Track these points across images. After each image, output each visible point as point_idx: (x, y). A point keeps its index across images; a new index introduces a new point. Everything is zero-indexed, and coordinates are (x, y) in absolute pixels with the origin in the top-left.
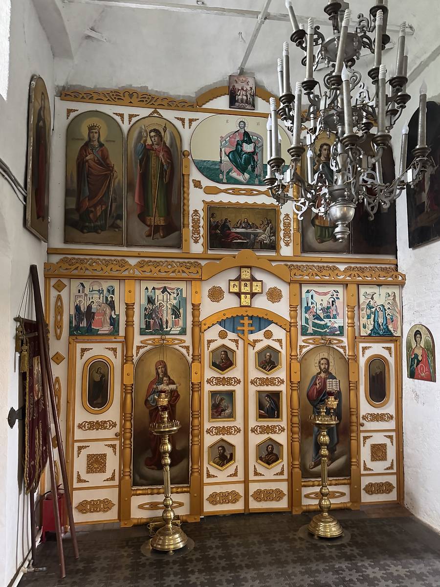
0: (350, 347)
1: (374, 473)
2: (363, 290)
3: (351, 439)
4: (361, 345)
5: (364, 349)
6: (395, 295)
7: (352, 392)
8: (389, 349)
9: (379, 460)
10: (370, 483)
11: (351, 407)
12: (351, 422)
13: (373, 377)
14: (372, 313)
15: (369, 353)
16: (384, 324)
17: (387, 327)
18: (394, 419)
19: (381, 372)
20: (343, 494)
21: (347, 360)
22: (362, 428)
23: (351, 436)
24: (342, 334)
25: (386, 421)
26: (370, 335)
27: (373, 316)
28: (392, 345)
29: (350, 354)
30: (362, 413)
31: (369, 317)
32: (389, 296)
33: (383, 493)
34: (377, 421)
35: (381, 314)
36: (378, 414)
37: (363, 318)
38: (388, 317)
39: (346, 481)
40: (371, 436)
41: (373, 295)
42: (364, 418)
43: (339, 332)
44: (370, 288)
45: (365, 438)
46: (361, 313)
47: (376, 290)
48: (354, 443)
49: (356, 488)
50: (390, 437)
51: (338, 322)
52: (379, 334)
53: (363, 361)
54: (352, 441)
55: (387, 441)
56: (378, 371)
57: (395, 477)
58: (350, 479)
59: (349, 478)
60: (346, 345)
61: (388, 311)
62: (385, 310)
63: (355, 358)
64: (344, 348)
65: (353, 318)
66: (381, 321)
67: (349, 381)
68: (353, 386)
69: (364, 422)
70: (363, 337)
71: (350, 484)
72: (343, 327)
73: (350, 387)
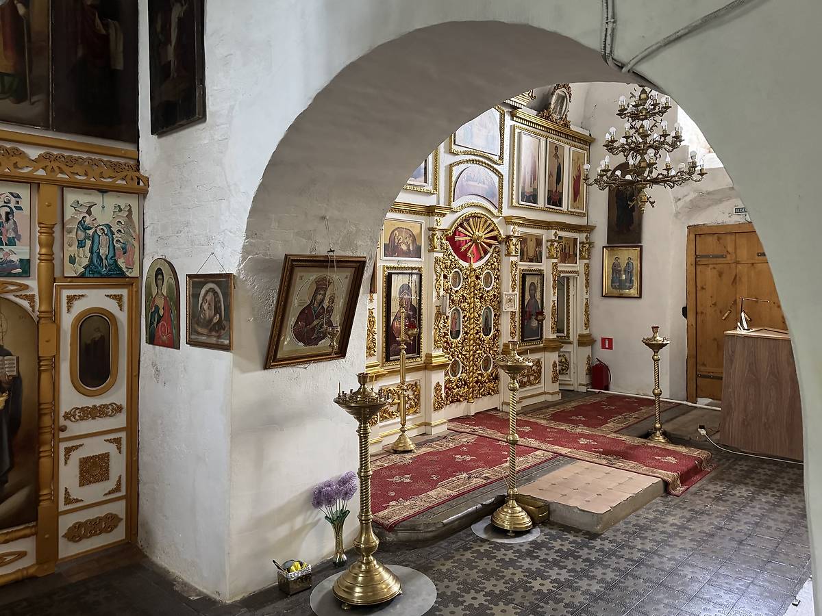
0: (44, 296)
1: (85, 504)
2: (71, 197)
3: (40, 458)
4: (66, 293)
5: (71, 299)
6: (130, 210)
7: (44, 376)
8: (118, 298)
9: (95, 482)
10: (77, 523)
11: (41, 402)
12: (40, 428)
13: (87, 346)
14: (87, 237)
15: (80, 307)
16: (109, 257)
17: (116, 262)
18: (124, 411)
19: (102, 338)
20: (21, 555)
21: (36, 319)
22: (62, 435)
23: (40, 452)
24: (26, 273)
25: (110, 416)
26: (82, 276)
27: (89, 243)
28: (124, 292)
29: (43, 309)
30: (65, 408)
31: (81, 245)
32: (120, 210)
33: (100, 533)
34: (93, 418)
35: (104, 239)
36: (95, 406)
37: (70, 246)
38: (117, 246)
39: (27, 531)
40: (81, 445)
41: (91, 207)
42: (67, 416)
43: (19, 270)
44: (85, 194)
45: (68, 451)
46: (67, 236)
47: (96, 198)
48: (45, 462)
49: (47, 539)
50: (117, 441)
51: (19, 252)
52: (100, 273)
53: (67, 320)
54: (42, 460)
55: (111, 449)
56: (97, 335)
57: (123, 503)
58: (37, 525)
59: (34, 523)
60: (36, 292)
61: (117, 236)
62: (113, 233)
63: (53, 316)
64: (31, 299)
65: (50, 245)
66: (103, 251)
67: (39, 357)
68: (46, 365)
69: (67, 423)
70: (69, 279)
71: (36, 534)
72: (29, 261)
73: (40, 366)
